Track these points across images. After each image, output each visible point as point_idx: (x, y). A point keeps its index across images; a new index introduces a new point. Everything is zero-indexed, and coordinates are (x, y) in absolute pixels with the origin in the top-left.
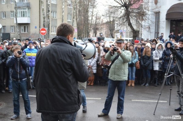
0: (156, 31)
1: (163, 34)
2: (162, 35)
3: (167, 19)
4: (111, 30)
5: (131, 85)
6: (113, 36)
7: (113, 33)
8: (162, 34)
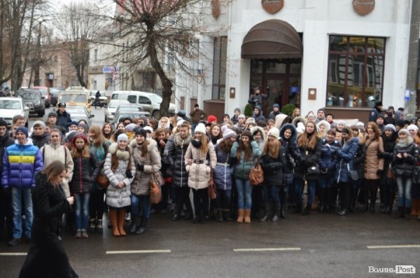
0: (217, 82)
1: (234, 89)
2: (233, 91)
3: (243, 56)
4: (77, 67)
5: (244, 220)
6: (84, 80)
7: (83, 74)
8: (231, 89)
